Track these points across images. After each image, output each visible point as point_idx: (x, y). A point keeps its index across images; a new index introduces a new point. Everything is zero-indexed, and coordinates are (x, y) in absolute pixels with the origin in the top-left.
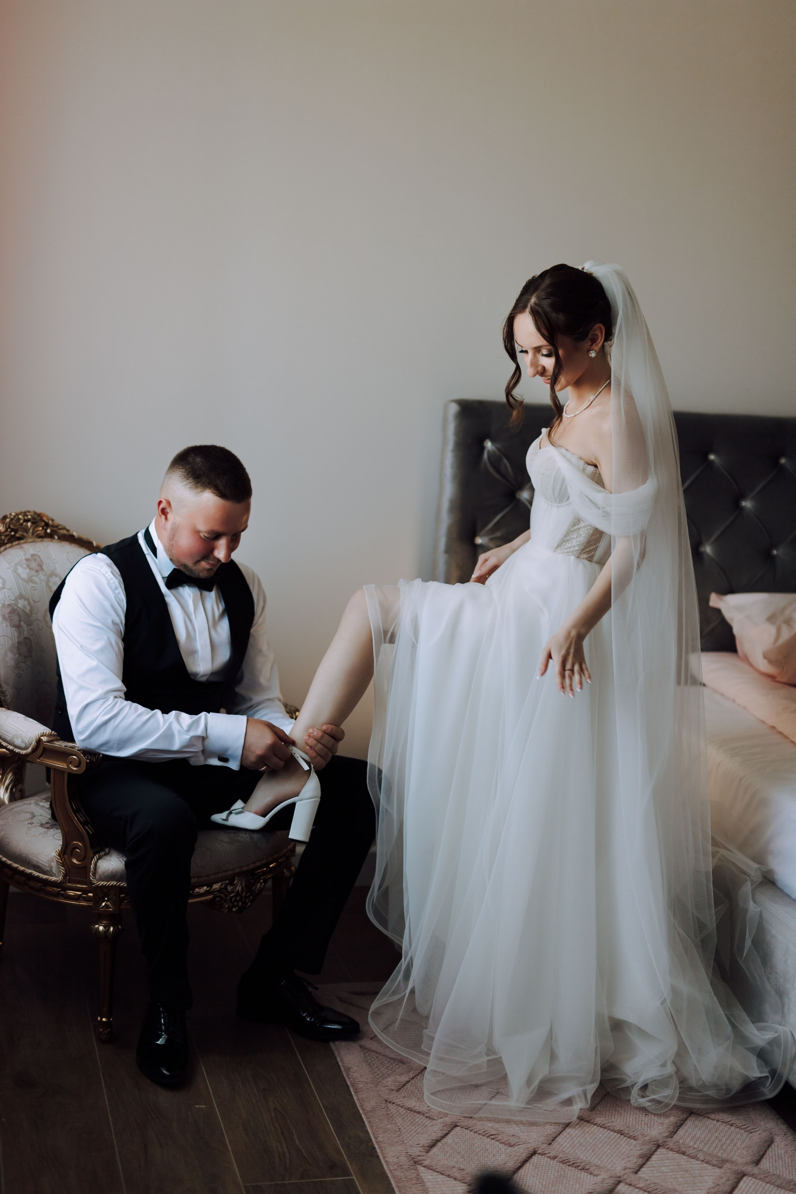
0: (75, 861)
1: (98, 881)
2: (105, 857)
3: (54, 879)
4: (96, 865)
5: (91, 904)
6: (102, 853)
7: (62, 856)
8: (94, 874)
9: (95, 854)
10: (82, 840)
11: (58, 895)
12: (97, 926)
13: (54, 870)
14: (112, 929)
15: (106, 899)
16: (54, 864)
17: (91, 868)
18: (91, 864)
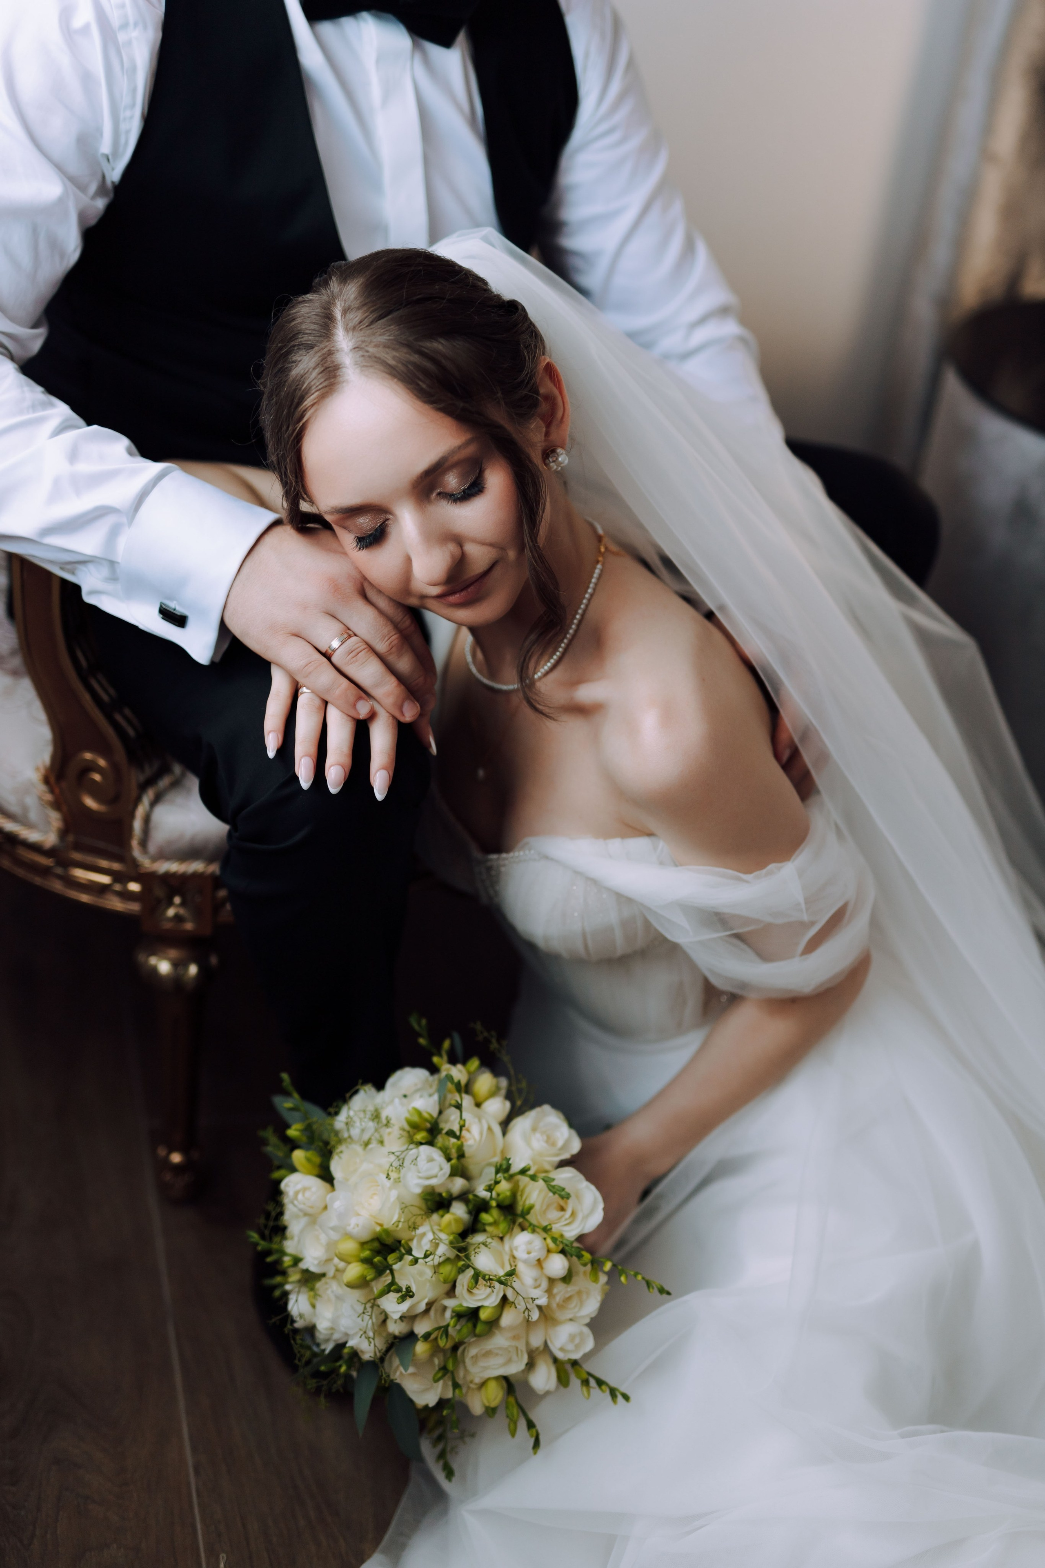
0: (90, 802)
1: (154, 859)
2: (170, 796)
3: (33, 836)
4: (147, 820)
5: (134, 907)
6: (164, 782)
7: (52, 780)
8: (144, 843)
9: (144, 787)
10: (104, 750)
11: (45, 872)
12: (153, 961)
13: (34, 815)
14: (193, 970)
15: (177, 900)
16: (31, 801)
17: (130, 828)
18: (132, 816)
